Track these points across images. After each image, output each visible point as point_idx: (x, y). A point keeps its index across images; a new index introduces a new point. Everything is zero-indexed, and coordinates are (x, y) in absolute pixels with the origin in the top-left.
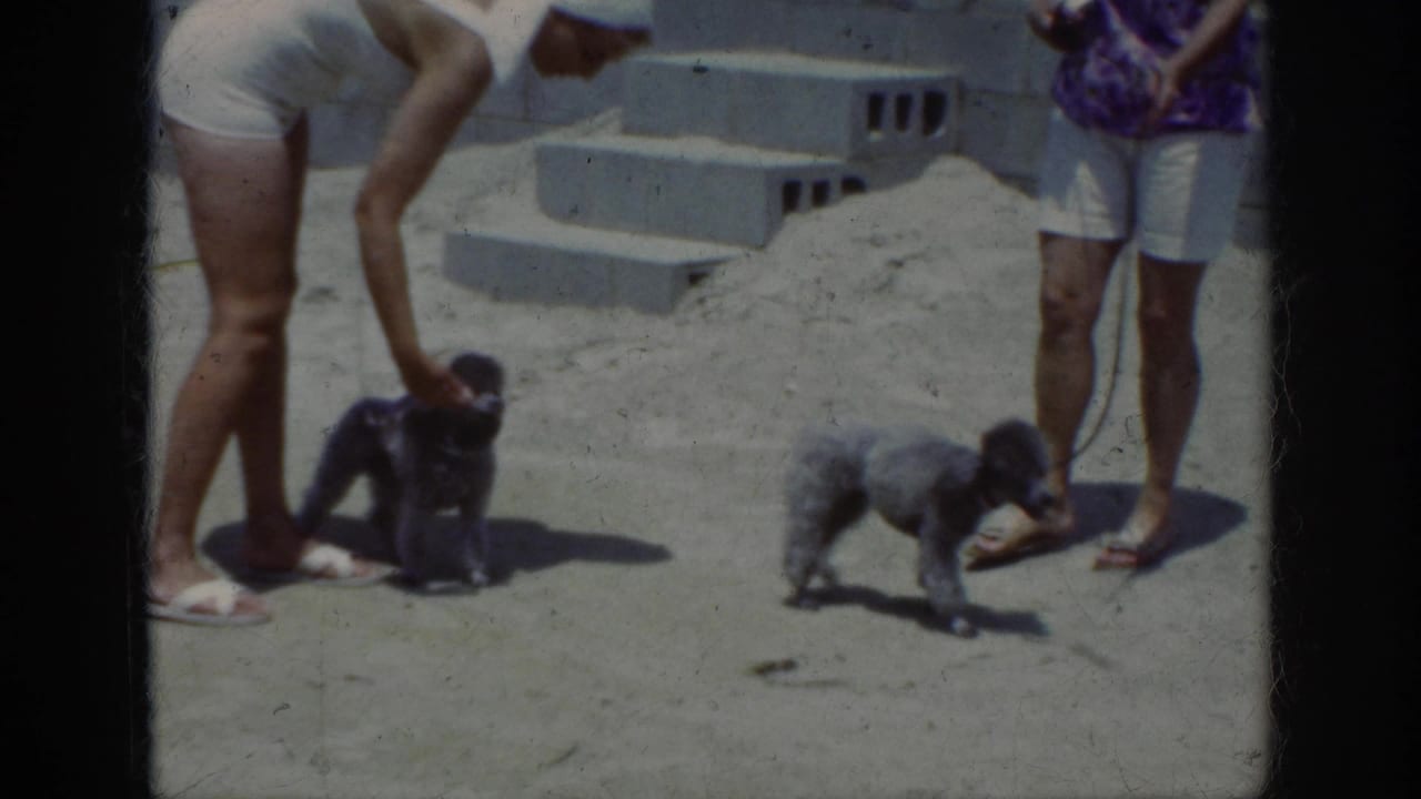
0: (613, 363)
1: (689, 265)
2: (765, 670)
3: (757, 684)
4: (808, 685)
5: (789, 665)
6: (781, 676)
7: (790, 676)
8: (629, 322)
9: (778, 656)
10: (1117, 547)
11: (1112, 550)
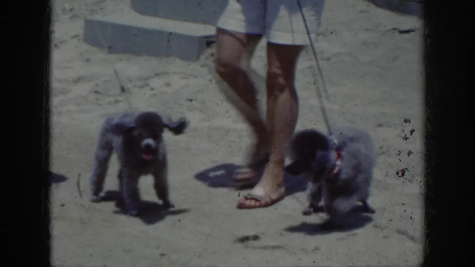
0: (168, 85)
1: (206, 37)
2: (244, 239)
3: (240, 246)
4: (265, 248)
5: (256, 238)
6: (251, 243)
7: (257, 243)
8: (176, 65)
9: (251, 233)
10: (249, 197)
11: (247, 199)
